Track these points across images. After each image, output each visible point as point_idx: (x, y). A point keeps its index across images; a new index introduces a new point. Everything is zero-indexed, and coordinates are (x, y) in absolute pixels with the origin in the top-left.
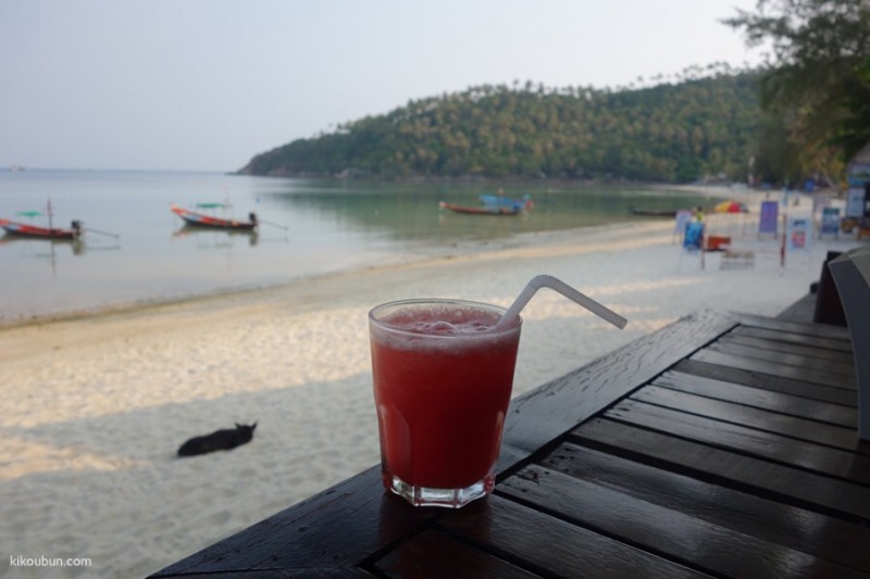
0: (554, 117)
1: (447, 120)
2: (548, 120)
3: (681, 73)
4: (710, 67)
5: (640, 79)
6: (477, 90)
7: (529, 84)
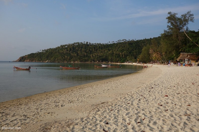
0: (93, 49)
1: (71, 50)
2: (92, 50)
3: (117, 41)
4: (123, 40)
5: (109, 42)
6: (76, 43)
7: (87, 43)
